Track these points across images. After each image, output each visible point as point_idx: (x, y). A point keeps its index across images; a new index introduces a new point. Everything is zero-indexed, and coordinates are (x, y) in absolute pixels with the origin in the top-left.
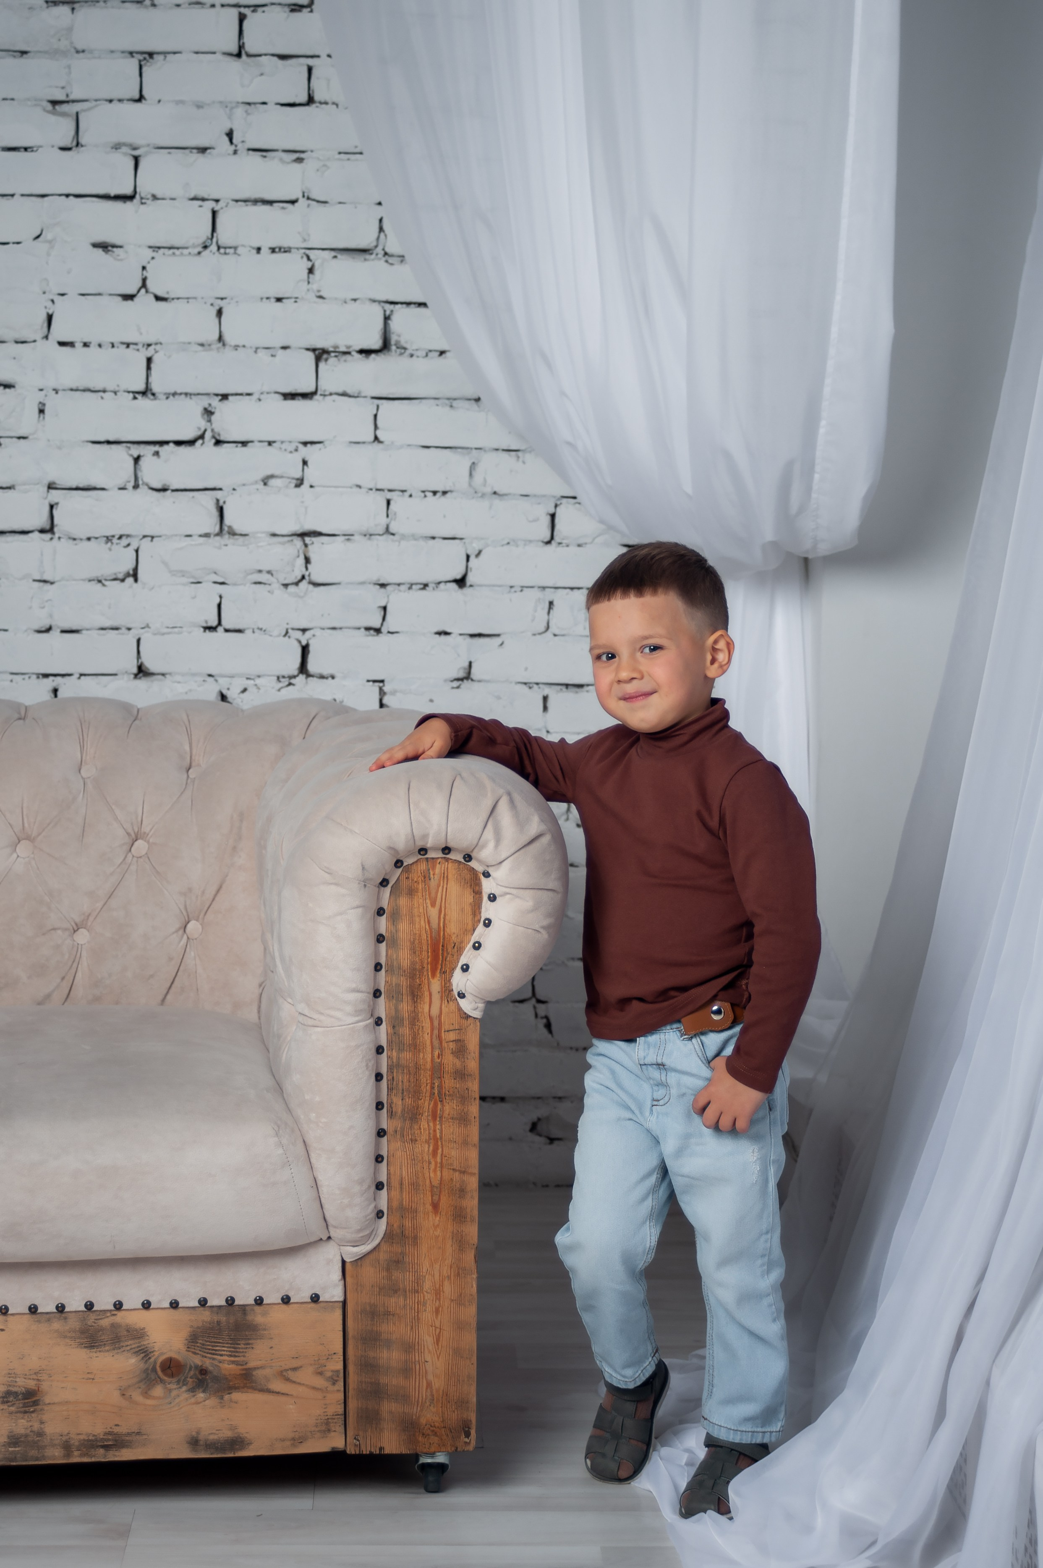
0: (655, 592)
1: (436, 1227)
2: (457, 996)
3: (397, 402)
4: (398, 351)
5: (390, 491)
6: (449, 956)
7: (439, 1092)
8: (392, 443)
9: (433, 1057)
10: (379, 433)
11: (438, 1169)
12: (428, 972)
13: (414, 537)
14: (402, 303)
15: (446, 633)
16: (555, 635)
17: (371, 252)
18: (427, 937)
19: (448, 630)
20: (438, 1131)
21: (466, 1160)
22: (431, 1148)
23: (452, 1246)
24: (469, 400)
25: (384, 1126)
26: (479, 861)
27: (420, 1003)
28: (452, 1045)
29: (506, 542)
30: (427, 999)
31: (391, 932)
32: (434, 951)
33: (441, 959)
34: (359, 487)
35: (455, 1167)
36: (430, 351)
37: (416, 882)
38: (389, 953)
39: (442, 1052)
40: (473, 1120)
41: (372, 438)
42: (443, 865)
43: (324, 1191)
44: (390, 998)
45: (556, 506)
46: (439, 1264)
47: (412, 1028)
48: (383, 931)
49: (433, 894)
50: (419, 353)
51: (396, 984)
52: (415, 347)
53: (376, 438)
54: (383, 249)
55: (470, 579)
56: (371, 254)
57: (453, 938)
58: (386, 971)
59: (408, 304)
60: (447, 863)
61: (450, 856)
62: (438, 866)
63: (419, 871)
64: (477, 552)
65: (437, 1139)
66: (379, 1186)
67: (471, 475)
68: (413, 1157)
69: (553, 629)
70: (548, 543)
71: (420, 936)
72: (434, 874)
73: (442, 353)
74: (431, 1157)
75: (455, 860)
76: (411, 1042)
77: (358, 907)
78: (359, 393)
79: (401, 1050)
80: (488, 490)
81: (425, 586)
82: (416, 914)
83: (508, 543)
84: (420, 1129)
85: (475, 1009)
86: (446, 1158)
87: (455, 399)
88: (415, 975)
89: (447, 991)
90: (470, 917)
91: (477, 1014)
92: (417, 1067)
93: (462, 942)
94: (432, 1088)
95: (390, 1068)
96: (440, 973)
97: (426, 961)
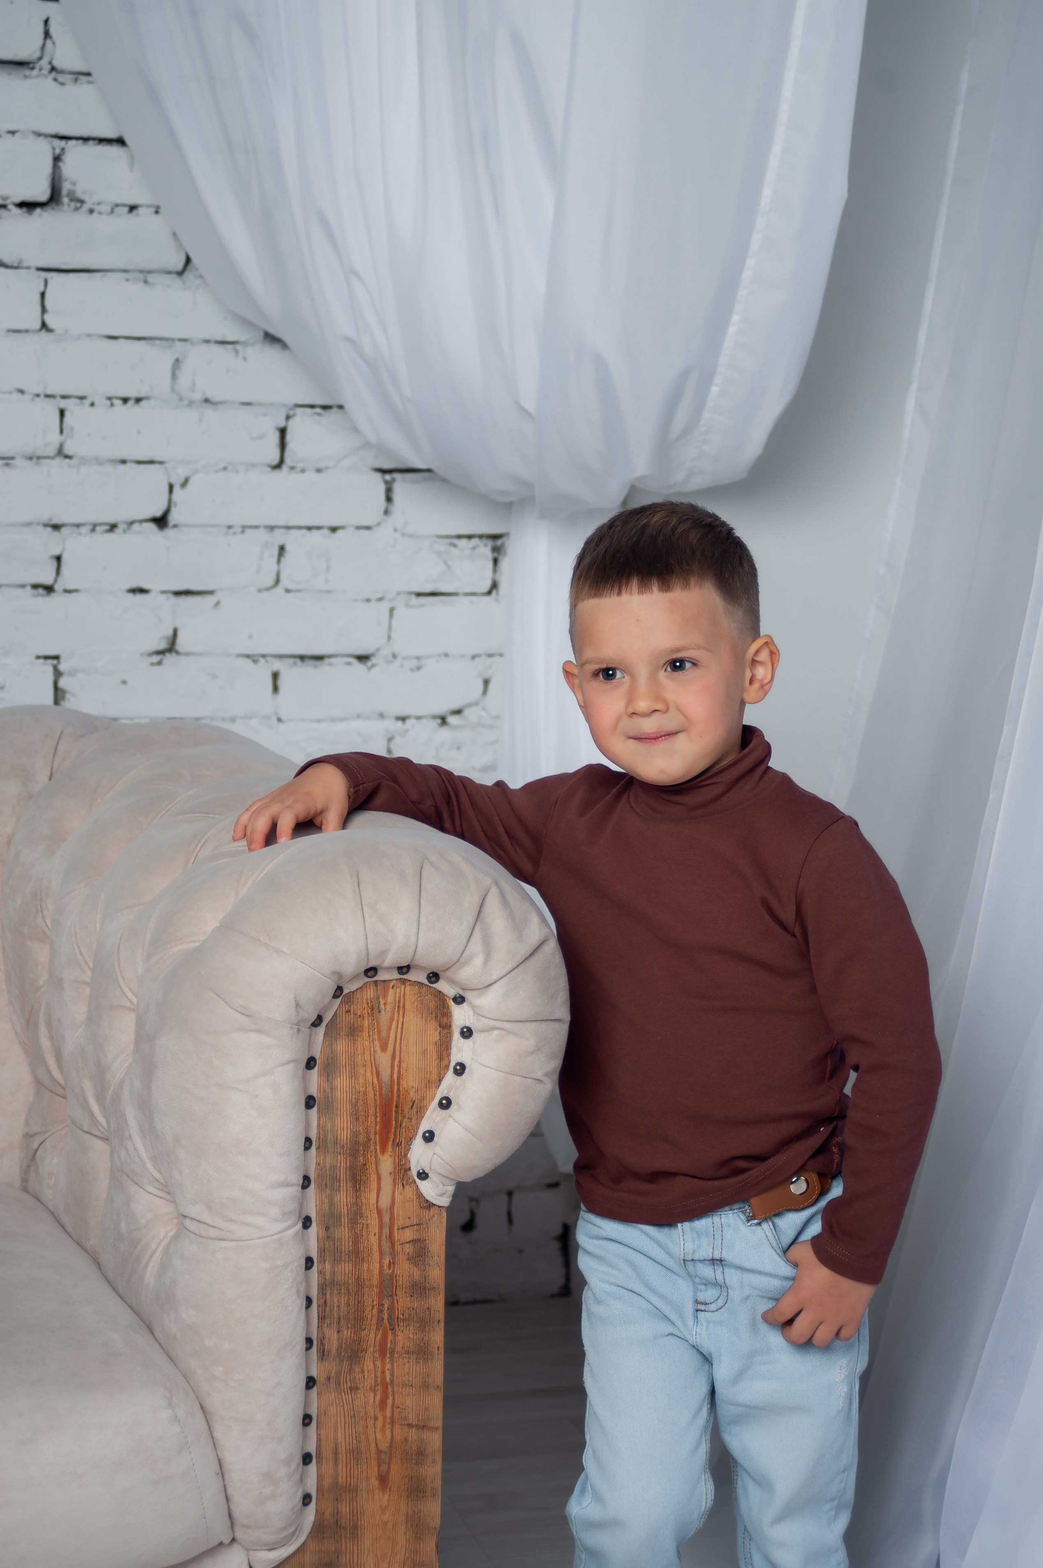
0: (686, 585)
1: (383, 1509)
2: (416, 1178)
3: (71, 276)
4: (73, 204)
5: (64, 397)
6: (406, 1120)
7: (390, 1318)
8: (66, 331)
9: (381, 1267)
10: (48, 318)
11: (388, 1426)
12: (375, 1146)
13: (98, 461)
14: (77, 138)
15: (142, 591)
16: (288, 591)
17: (31, 66)
18: (375, 1095)
19: (145, 586)
20: (388, 1373)
21: (426, 1409)
22: (378, 1398)
23: (405, 1534)
24: (169, 273)
25: (314, 1373)
26: (452, 982)
27: (365, 1192)
28: (408, 1248)
29: (221, 466)
30: (374, 1185)
31: (325, 1091)
32: (385, 1115)
33: (394, 1126)
34: (22, 392)
35: (410, 1421)
36: (117, 205)
37: (360, 1016)
38: (321, 1122)
39: (394, 1258)
40: (437, 1352)
41: (38, 325)
42: (398, 990)
43: (235, 1477)
44: (321, 1187)
45: (288, 418)
46: (387, 1561)
47: (353, 1228)
48: (314, 1091)
49: (384, 1033)
50: (102, 208)
51: (330, 1167)
52: (96, 199)
53: (44, 325)
54: (50, 63)
55: (173, 518)
56: (33, 69)
57: (411, 1094)
58: (318, 1148)
59: (86, 139)
60: (403, 987)
61: (409, 976)
62: (391, 992)
63: (365, 1001)
64: (182, 481)
65: (387, 1384)
66: (307, 1459)
67: (174, 376)
68: (352, 1413)
69: (285, 582)
70: (278, 466)
71: (365, 1094)
72: (385, 1004)
73: (132, 208)
74: (377, 1409)
75: (415, 982)
76: (351, 1249)
77: (288, 1063)
78: (20, 262)
79: (336, 1261)
80: (198, 396)
81: (113, 527)
82: (360, 1064)
83: (225, 469)
84: (363, 1371)
85: (442, 1195)
86: (398, 1410)
87: (150, 272)
88: (357, 1151)
89: (402, 1170)
90: (435, 1063)
91: (445, 1201)
92: (360, 1283)
93: (423, 1099)
94: (380, 1311)
95: (322, 1289)
96: (393, 1145)
97: (373, 1130)
